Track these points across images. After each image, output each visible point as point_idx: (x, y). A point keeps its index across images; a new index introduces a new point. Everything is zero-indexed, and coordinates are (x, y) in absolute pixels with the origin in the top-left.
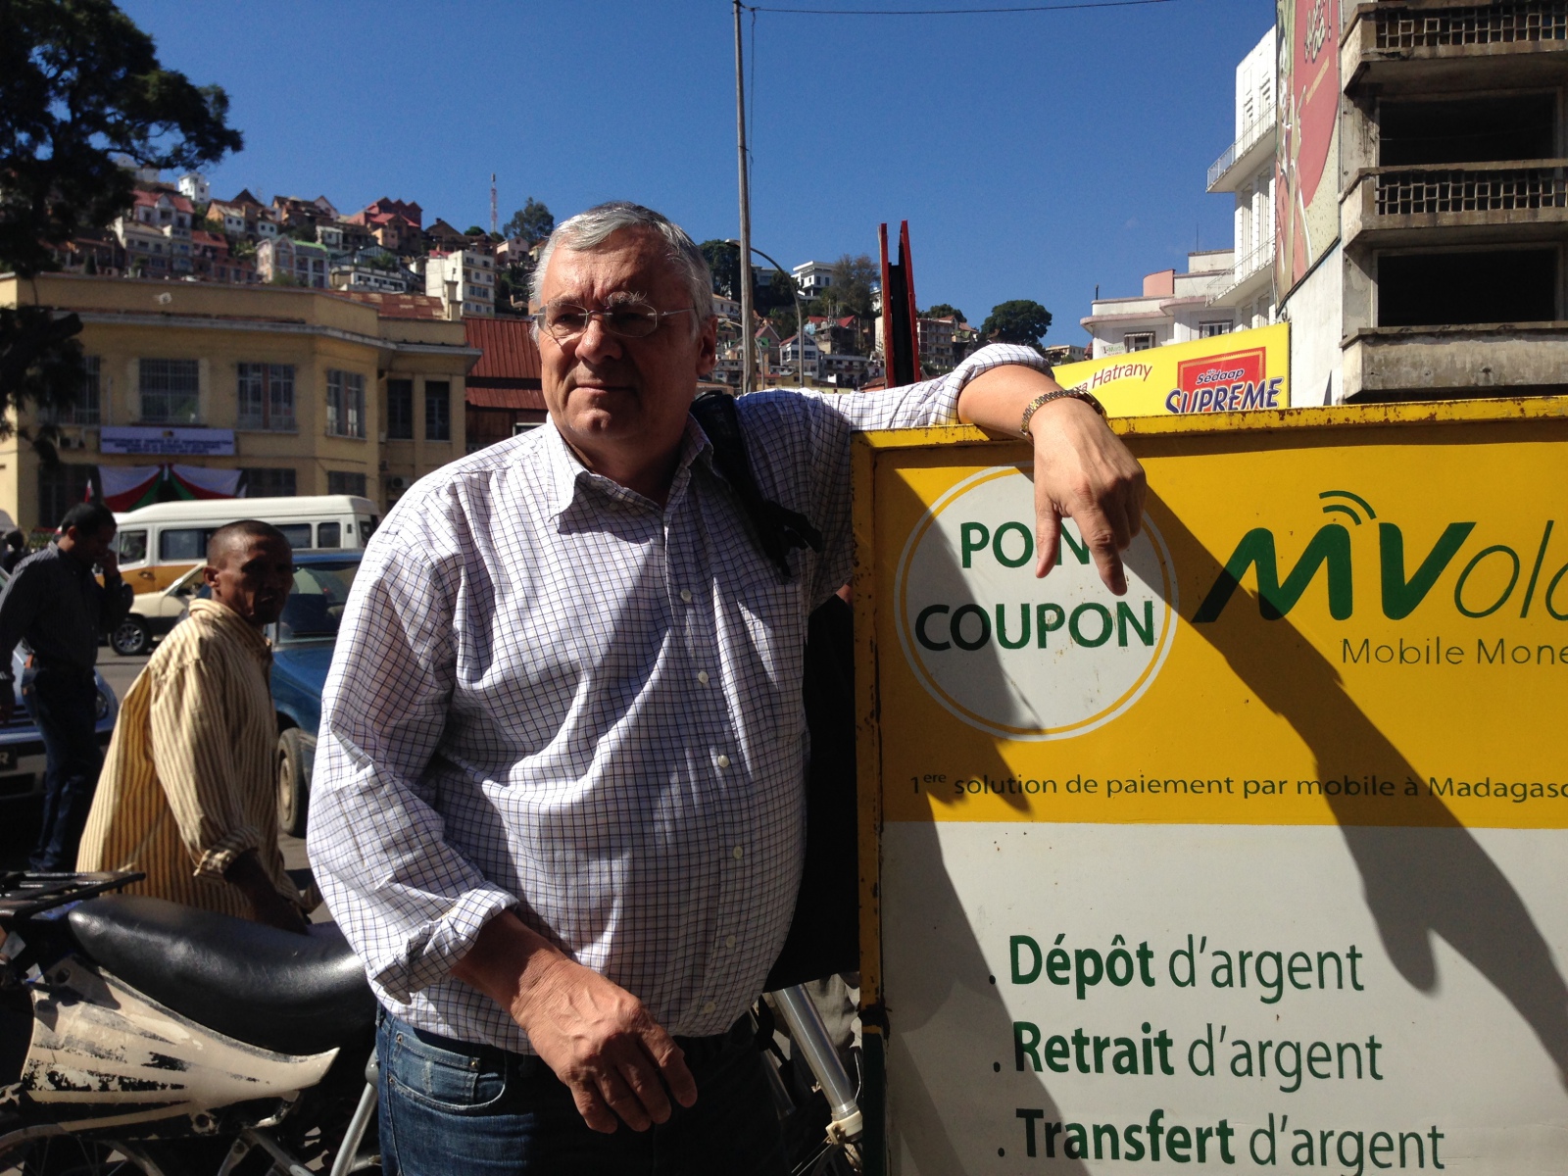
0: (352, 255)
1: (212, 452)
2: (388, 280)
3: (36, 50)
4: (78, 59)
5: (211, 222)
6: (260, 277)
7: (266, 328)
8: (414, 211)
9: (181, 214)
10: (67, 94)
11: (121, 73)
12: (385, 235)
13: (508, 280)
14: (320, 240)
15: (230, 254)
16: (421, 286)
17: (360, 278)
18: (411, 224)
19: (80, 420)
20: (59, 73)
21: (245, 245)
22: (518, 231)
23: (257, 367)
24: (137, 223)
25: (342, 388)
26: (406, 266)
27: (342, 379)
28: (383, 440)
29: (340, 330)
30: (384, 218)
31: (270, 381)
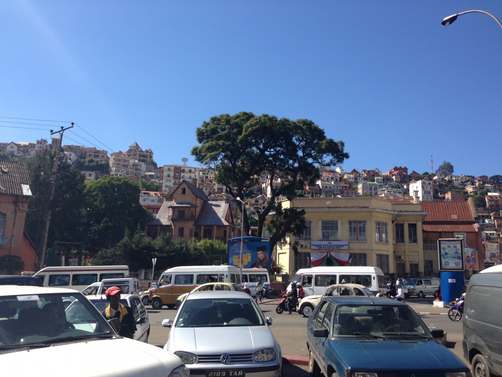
0: (386, 185)
1: (342, 248)
2: (397, 191)
3: (294, 138)
4: (305, 139)
5: (345, 179)
6: (358, 194)
7: (357, 210)
8: (405, 169)
9: (336, 178)
10: (302, 149)
11: (316, 141)
12: (396, 178)
13: (438, 188)
14: (376, 181)
15: (350, 188)
16: (408, 192)
17: (388, 191)
18: (404, 173)
19: (306, 239)
20: (300, 143)
21: (354, 185)
22: (441, 172)
23: (354, 222)
24: (325, 181)
25: (381, 227)
26: (403, 187)
27: (381, 224)
28: (394, 243)
29: (380, 209)
30: (396, 173)
31: (358, 226)
